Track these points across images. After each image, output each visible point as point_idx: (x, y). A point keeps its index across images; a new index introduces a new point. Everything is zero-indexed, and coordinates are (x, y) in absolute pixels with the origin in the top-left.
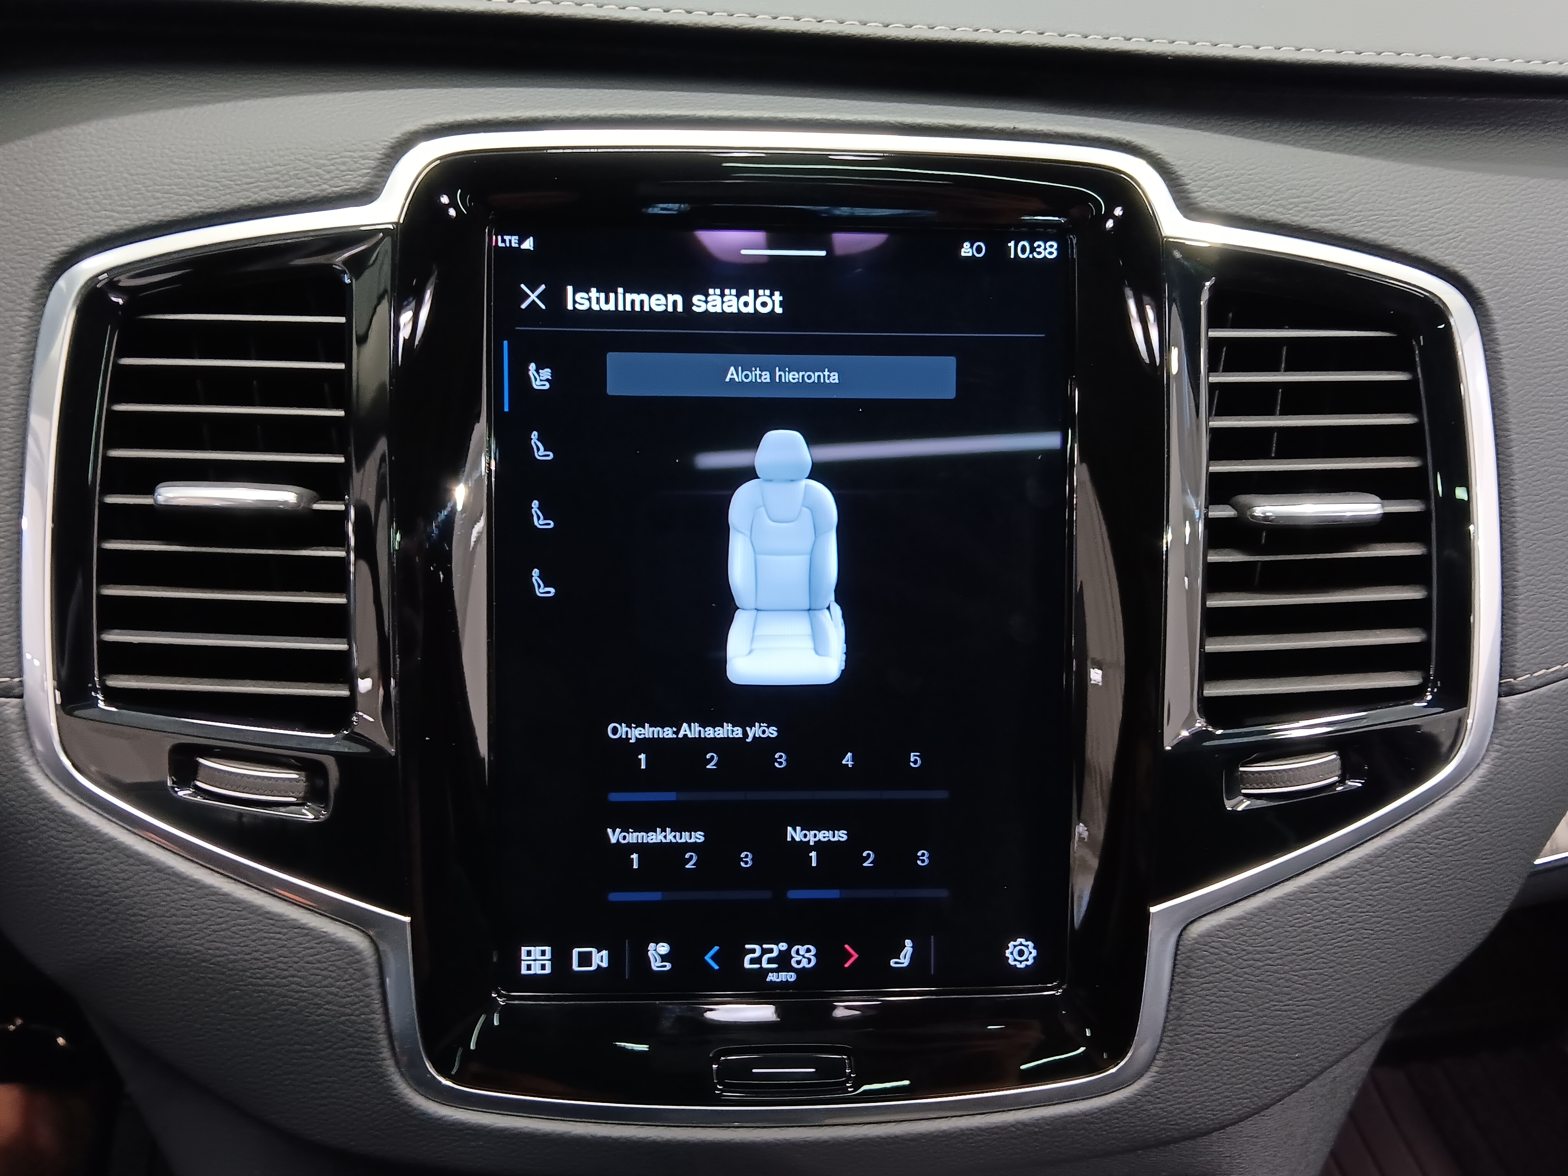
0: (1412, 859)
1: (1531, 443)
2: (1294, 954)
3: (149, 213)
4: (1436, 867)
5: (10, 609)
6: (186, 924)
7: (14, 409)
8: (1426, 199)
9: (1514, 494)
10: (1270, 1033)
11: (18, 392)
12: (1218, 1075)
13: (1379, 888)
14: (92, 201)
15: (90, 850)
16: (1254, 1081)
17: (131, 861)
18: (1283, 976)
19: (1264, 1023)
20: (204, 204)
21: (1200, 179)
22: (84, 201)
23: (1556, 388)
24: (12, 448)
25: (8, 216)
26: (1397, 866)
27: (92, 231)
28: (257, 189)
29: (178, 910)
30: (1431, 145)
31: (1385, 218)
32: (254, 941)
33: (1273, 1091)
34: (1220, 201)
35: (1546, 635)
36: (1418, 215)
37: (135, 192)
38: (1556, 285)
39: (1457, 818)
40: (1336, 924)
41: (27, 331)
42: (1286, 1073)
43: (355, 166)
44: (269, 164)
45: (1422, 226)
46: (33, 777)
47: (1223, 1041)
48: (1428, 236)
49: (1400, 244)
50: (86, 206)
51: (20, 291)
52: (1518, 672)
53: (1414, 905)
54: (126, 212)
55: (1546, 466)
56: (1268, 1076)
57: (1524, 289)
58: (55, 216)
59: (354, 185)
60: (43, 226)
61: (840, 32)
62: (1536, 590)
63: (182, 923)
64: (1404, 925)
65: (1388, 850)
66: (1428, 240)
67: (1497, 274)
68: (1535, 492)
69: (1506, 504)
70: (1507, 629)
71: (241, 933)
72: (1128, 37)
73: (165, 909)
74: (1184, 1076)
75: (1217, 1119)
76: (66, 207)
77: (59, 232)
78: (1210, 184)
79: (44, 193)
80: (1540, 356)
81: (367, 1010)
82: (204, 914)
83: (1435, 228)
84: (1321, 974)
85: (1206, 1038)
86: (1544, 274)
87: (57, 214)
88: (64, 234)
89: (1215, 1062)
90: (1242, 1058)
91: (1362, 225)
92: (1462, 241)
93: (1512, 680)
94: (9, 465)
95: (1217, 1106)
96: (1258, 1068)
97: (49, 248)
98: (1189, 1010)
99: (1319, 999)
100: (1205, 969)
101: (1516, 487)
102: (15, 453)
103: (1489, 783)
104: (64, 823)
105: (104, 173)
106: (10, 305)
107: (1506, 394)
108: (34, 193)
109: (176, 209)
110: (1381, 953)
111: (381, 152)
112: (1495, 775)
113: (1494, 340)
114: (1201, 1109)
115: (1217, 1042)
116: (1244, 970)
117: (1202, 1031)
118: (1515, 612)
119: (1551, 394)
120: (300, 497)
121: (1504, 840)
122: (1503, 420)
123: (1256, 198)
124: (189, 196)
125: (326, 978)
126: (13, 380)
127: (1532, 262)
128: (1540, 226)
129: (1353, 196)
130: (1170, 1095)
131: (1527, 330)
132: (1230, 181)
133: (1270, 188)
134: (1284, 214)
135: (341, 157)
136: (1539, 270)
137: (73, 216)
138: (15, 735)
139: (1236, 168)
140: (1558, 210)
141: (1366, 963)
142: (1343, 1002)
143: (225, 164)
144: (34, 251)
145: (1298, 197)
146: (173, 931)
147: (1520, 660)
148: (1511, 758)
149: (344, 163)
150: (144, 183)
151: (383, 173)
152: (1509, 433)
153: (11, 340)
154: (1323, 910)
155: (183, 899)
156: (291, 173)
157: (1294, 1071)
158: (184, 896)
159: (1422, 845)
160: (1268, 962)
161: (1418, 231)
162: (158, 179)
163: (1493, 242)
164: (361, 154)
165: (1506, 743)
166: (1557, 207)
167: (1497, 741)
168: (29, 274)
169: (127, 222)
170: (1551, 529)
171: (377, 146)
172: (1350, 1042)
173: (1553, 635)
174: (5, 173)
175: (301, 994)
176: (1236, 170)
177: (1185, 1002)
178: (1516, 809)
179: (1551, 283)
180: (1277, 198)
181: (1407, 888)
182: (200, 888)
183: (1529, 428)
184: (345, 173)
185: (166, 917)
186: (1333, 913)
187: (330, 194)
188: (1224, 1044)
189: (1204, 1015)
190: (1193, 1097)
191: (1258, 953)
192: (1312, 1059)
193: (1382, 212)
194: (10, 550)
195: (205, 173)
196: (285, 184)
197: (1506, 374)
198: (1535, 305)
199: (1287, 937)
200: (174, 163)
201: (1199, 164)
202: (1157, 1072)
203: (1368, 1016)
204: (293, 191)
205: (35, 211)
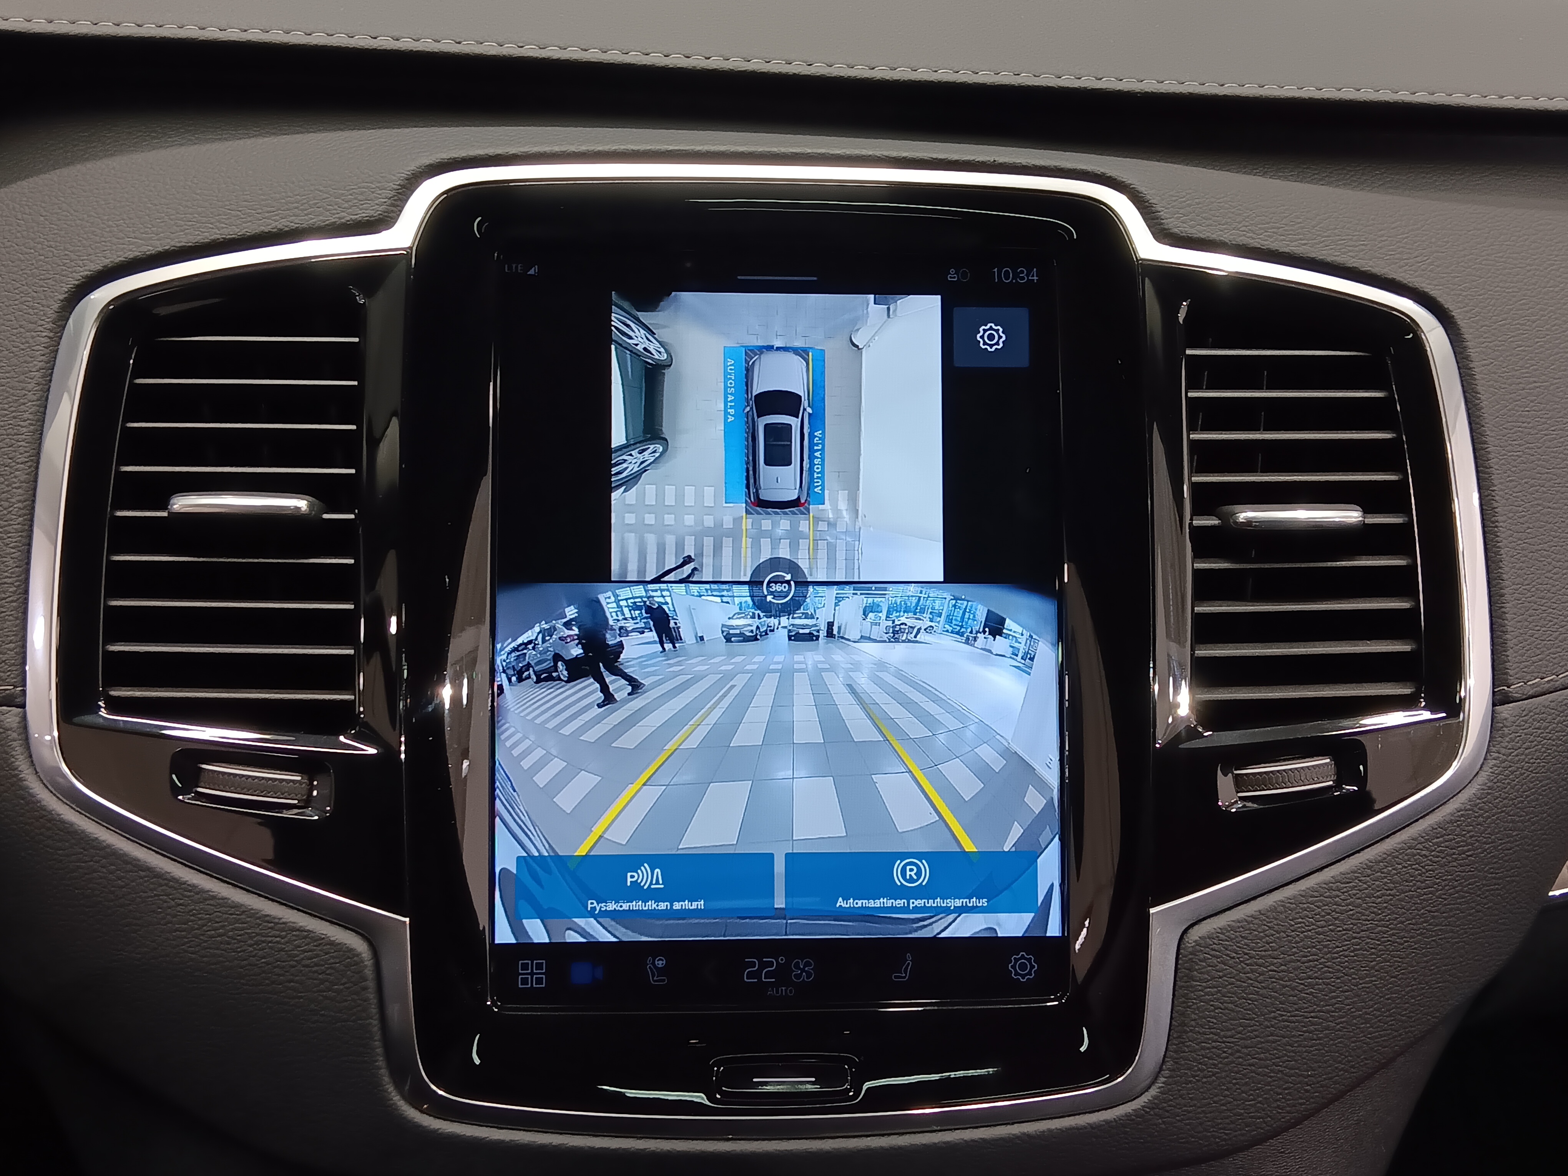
0: (1414, 867)
1: (1510, 456)
2: (1299, 961)
3: (172, 240)
4: (1441, 877)
5: (17, 618)
6: (180, 931)
7: (31, 424)
8: (1393, 226)
9: (1495, 505)
10: (1279, 1045)
11: (34, 409)
12: (1228, 1089)
13: (1383, 895)
14: (115, 229)
15: (86, 858)
16: (1266, 1098)
17: (129, 867)
18: (1288, 983)
19: (1272, 1035)
20: (226, 231)
21: (1172, 207)
22: (108, 229)
23: (1532, 404)
24: (28, 462)
25: (32, 244)
26: (1400, 873)
27: (115, 257)
28: (277, 217)
29: (175, 916)
30: (1397, 177)
31: (1354, 243)
32: (251, 946)
33: (1288, 1112)
34: (1192, 227)
35: (1538, 644)
36: (1387, 240)
37: (158, 220)
38: (1527, 307)
39: (1458, 826)
40: (1340, 931)
41: (48, 351)
42: (1299, 1092)
43: (372, 196)
44: (290, 194)
45: (1389, 251)
46: (32, 785)
47: (1230, 1051)
48: (1396, 259)
49: (1370, 267)
50: (110, 234)
51: (42, 313)
52: (1511, 680)
53: (1421, 916)
54: (151, 239)
55: (1526, 478)
56: (1280, 1094)
57: (1495, 310)
58: (79, 244)
59: (372, 213)
60: (67, 252)
61: (829, 73)
62: (1524, 599)
63: (176, 930)
64: (1412, 937)
65: (1388, 855)
66: (1397, 263)
67: (1465, 296)
68: (1516, 504)
69: (1489, 514)
70: (1497, 638)
71: (239, 938)
72: (1099, 77)
73: (160, 916)
74: (1193, 1088)
75: (1230, 1139)
76: (89, 235)
77: (82, 258)
78: (1182, 211)
79: (69, 223)
80: (1514, 373)
81: (364, 1015)
82: (200, 919)
83: (1403, 252)
84: (1328, 984)
85: (1213, 1047)
86: (1514, 296)
87: (80, 241)
88: (87, 260)
89: (1224, 1074)
90: (1252, 1072)
91: (1331, 249)
92: (1431, 264)
93: (1505, 688)
94: (23, 477)
95: (1228, 1124)
96: (1269, 1084)
97: (72, 272)
98: (1193, 1016)
99: (1328, 1012)
100: (1208, 973)
101: (1497, 498)
102: (30, 467)
103: (1489, 791)
104: (61, 831)
105: (128, 204)
106: (32, 326)
107: (1482, 408)
108: (58, 222)
109: (198, 235)
110: (1391, 966)
111: (398, 183)
112: (1495, 783)
113: (1467, 358)
114: (1213, 1127)
115: (1224, 1052)
116: (1248, 975)
117: (1208, 1039)
118: (1503, 620)
119: (1527, 409)
120: (311, 506)
121: (1511, 854)
122: (1480, 434)
123: (1226, 223)
124: (211, 224)
125: (322, 982)
126: (30, 396)
127: (1501, 284)
128: (1508, 251)
129: (1321, 223)
130: (1179, 1109)
131: (1500, 348)
132: (1200, 208)
133: (1240, 215)
134: (1253, 239)
135: (359, 188)
136: (1508, 293)
137: (96, 243)
138: (15, 744)
139: (1207, 197)
140: (1526, 237)
141: (1375, 976)
142: (1355, 1018)
143: (247, 195)
144: (57, 276)
145: (1268, 223)
146: (168, 939)
147: (1512, 670)
148: (1510, 767)
149: (362, 194)
150: (167, 212)
151: (399, 203)
152: (1486, 446)
153: (31, 359)
154: (1325, 916)
155: (181, 905)
156: (311, 203)
157: (1307, 1091)
158: (182, 901)
159: (1424, 852)
160: (1273, 967)
161: (1387, 255)
162: (182, 208)
163: (1462, 266)
164: (378, 185)
165: (1503, 751)
166: (1524, 235)
167: (1494, 749)
168: (51, 298)
169: (151, 248)
170: (1536, 539)
171: (394, 178)
172: (1366, 1064)
173: (1545, 644)
174: (30, 204)
175: (297, 1000)
176: (1207, 199)
177: (1189, 1007)
178: (1521, 821)
179: (1521, 305)
180: (1247, 224)
181: (1411, 897)
182: (197, 893)
183: (1506, 441)
184: (362, 202)
185: (162, 925)
186: (1336, 919)
187: (348, 221)
188: (1231, 1054)
189: (1209, 1022)
190: (1203, 1111)
191: (1262, 957)
192: (1325, 1079)
193: (1350, 237)
194: (20, 560)
195: (227, 203)
196: (305, 212)
197: (1479, 388)
198: (1506, 324)
199: (1290, 942)
200: (197, 194)
201: (1171, 193)
202: (1163, 1083)
203: (1381, 1036)
204: (312, 219)
205: (59, 239)
